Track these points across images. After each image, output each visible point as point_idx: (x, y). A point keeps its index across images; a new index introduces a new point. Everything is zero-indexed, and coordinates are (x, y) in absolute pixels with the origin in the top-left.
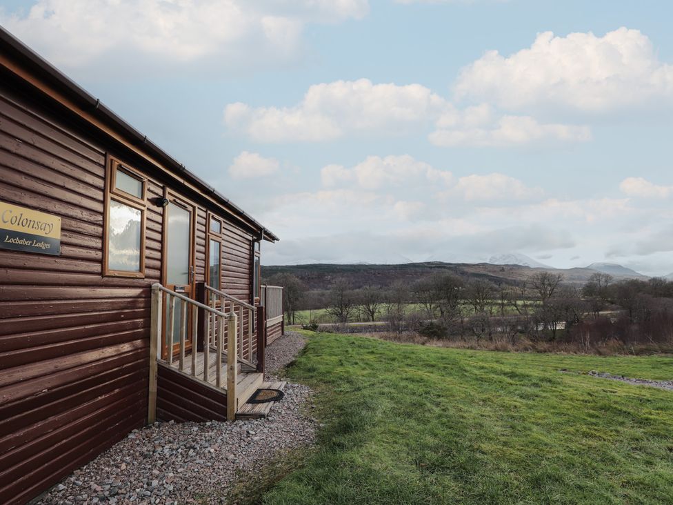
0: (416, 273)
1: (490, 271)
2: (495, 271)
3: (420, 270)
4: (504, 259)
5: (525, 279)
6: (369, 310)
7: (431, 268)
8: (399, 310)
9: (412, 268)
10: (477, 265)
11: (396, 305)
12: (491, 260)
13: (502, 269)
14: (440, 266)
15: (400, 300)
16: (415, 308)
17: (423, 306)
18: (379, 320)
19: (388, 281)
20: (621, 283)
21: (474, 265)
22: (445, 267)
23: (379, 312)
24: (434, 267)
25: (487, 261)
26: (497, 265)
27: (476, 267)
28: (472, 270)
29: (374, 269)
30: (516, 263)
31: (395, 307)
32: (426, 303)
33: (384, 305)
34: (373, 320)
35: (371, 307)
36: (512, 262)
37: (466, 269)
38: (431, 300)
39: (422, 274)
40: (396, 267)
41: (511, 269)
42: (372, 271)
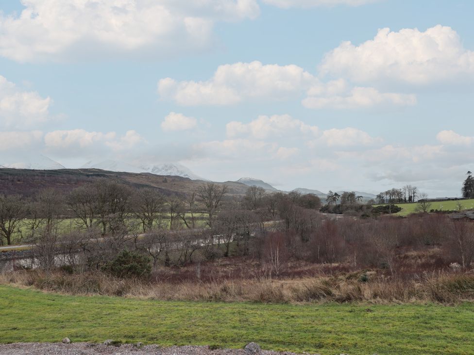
0: (69, 181)
1: (152, 182)
2: (157, 183)
3: (75, 178)
4: (166, 170)
5: (186, 191)
6: (4, 229)
7: (88, 176)
8: (49, 228)
9: (64, 175)
10: (140, 174)
11: (45, 221)
12: (153, 170)
13: (165, 179)
14: (99, 173)
15: (50, 214)
16: (71, 224)
17: (81, 221)
18: (18, 242)
19: (32, 190)
20: (270, 196)
21: (137, 175)
22: (104, 176)
23: (19, 231)
24: (91, 175)
25: (150, 171)
26: (160, 176)
27: (139, 176)
28: (133, 180)
29: (11, 175)
30: (178, 174)
31: (43, 224)
32: (85, 217)
33: (26, 221)
34: (9, 244)
35: (7, 225)
36: (174, 173)
37: (128, 179)
38: (93, 214)
39: (77, 182)
40: (43, 173)
41: (173, 181)
42: (9, 177)
